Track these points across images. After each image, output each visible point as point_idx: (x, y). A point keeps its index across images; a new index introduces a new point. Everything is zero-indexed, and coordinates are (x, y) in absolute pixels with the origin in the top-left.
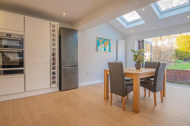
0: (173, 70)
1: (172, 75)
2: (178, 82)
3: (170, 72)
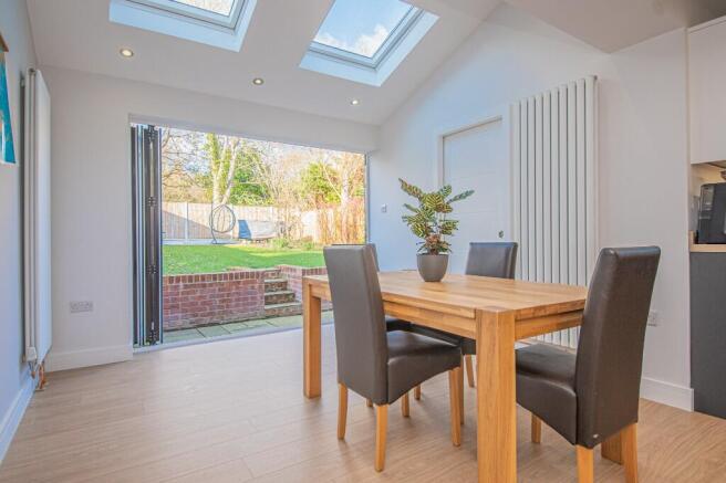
0: (215, 277)
1: (212, 296)
2: (234, 318)
3: (204, 286)
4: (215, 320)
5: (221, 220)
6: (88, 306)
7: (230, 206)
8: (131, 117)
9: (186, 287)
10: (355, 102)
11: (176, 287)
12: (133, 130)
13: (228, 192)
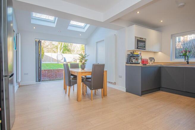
0: (54, 70)
1: (53, 74)
2: (58, 79)
3: (52, 72)
4: (54, 79)
5: (59, 57)
6: (27, 74)
7: (62, 54)
8: (35, 39)
9: (48, 72)
10: (80, 35)
11: (46, 72)
12: (36, 41)
13: (62, 50)
